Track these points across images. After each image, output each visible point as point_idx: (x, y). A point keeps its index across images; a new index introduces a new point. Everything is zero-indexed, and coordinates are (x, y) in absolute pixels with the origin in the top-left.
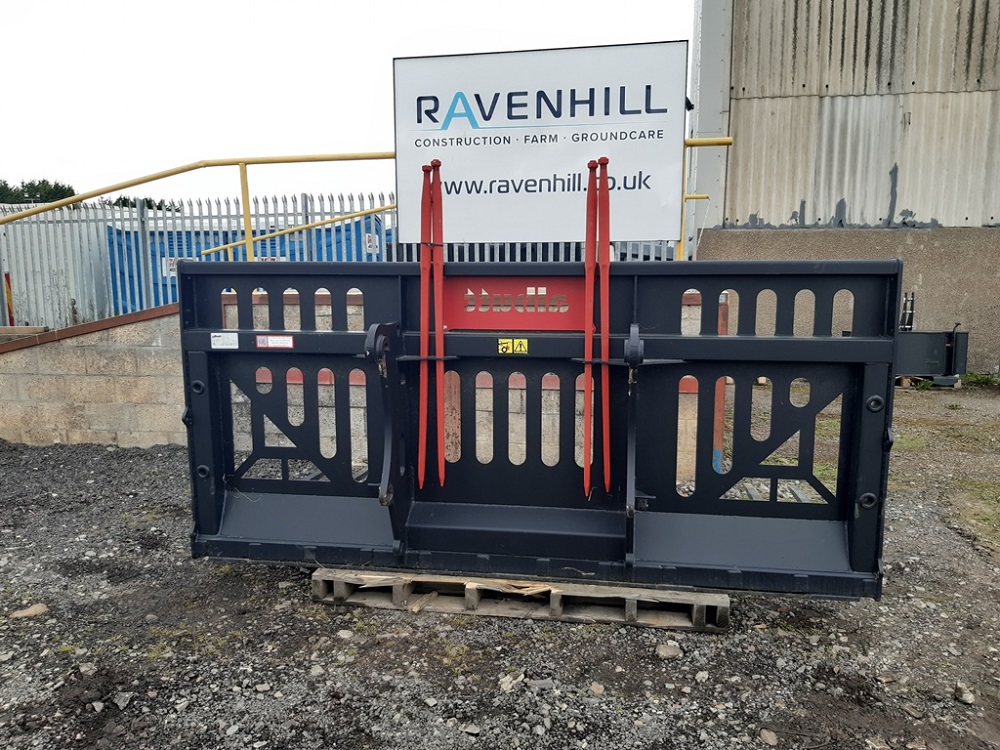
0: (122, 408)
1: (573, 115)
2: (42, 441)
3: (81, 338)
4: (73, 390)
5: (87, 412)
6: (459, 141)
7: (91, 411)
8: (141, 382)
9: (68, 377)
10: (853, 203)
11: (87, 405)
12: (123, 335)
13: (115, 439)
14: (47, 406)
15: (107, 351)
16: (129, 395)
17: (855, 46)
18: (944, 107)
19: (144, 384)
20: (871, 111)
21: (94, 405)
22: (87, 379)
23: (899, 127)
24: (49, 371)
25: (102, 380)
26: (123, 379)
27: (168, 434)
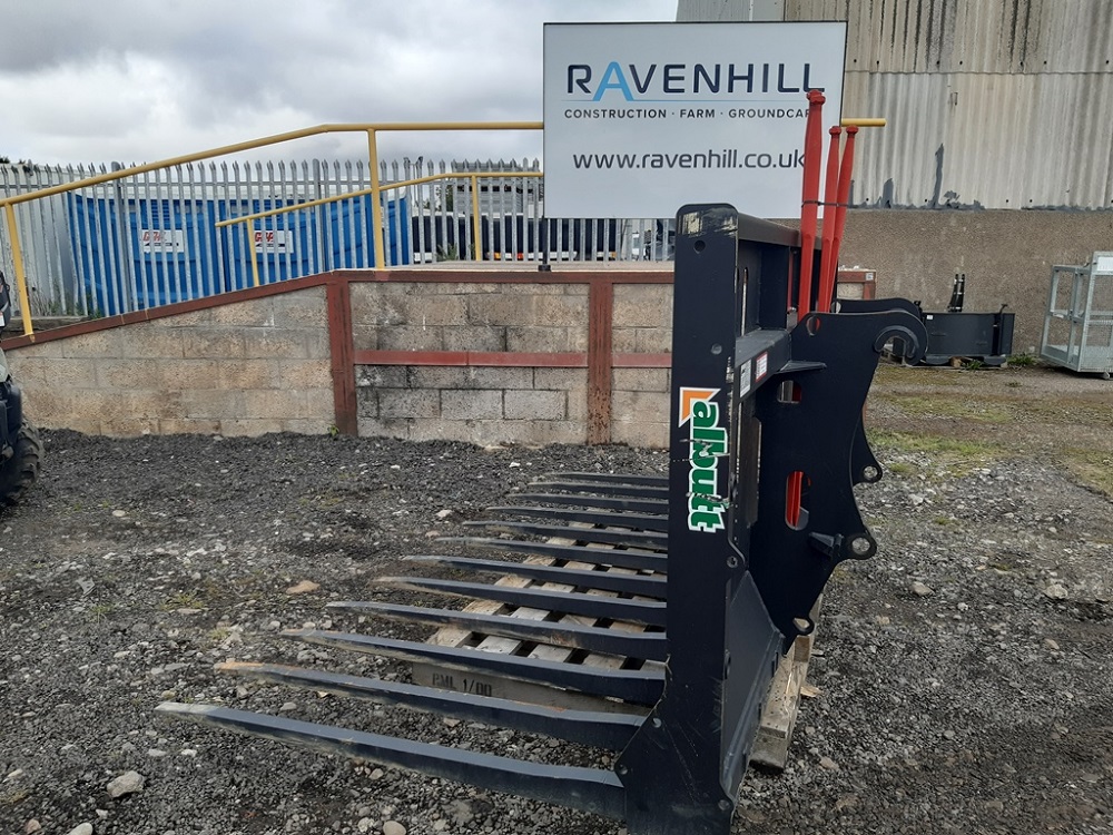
0: (227, 393)
1: (731, 90)
2: (128, 433)
3: (178, 318)
4: (167, 374)
5: (183, 400)
6: (612, 113)
7: (189, 398)
8: (250, 365)
9: (161, 361)
10: (900, 183)
11: (184, 392)
12: (228, 315)
13: (217, 428)
14: (133, 393)
15: (209, 332)
16: (235, 380)
17: (906, 21)
18: (990, 88)
19: (254, 368)
20: (920, 89)
21: (193, 391)
22: (185, 363)
23: (947, 107)
24: (137, 355)
25: (203, 365)
26: (229, 363)
27: (281, 421)
